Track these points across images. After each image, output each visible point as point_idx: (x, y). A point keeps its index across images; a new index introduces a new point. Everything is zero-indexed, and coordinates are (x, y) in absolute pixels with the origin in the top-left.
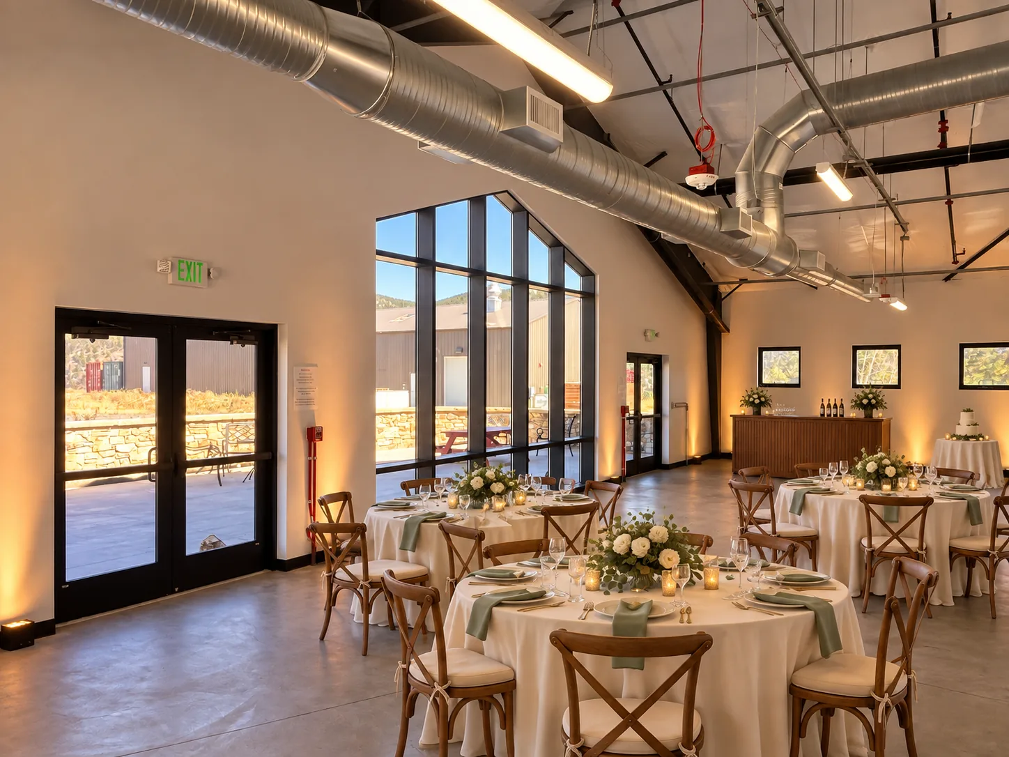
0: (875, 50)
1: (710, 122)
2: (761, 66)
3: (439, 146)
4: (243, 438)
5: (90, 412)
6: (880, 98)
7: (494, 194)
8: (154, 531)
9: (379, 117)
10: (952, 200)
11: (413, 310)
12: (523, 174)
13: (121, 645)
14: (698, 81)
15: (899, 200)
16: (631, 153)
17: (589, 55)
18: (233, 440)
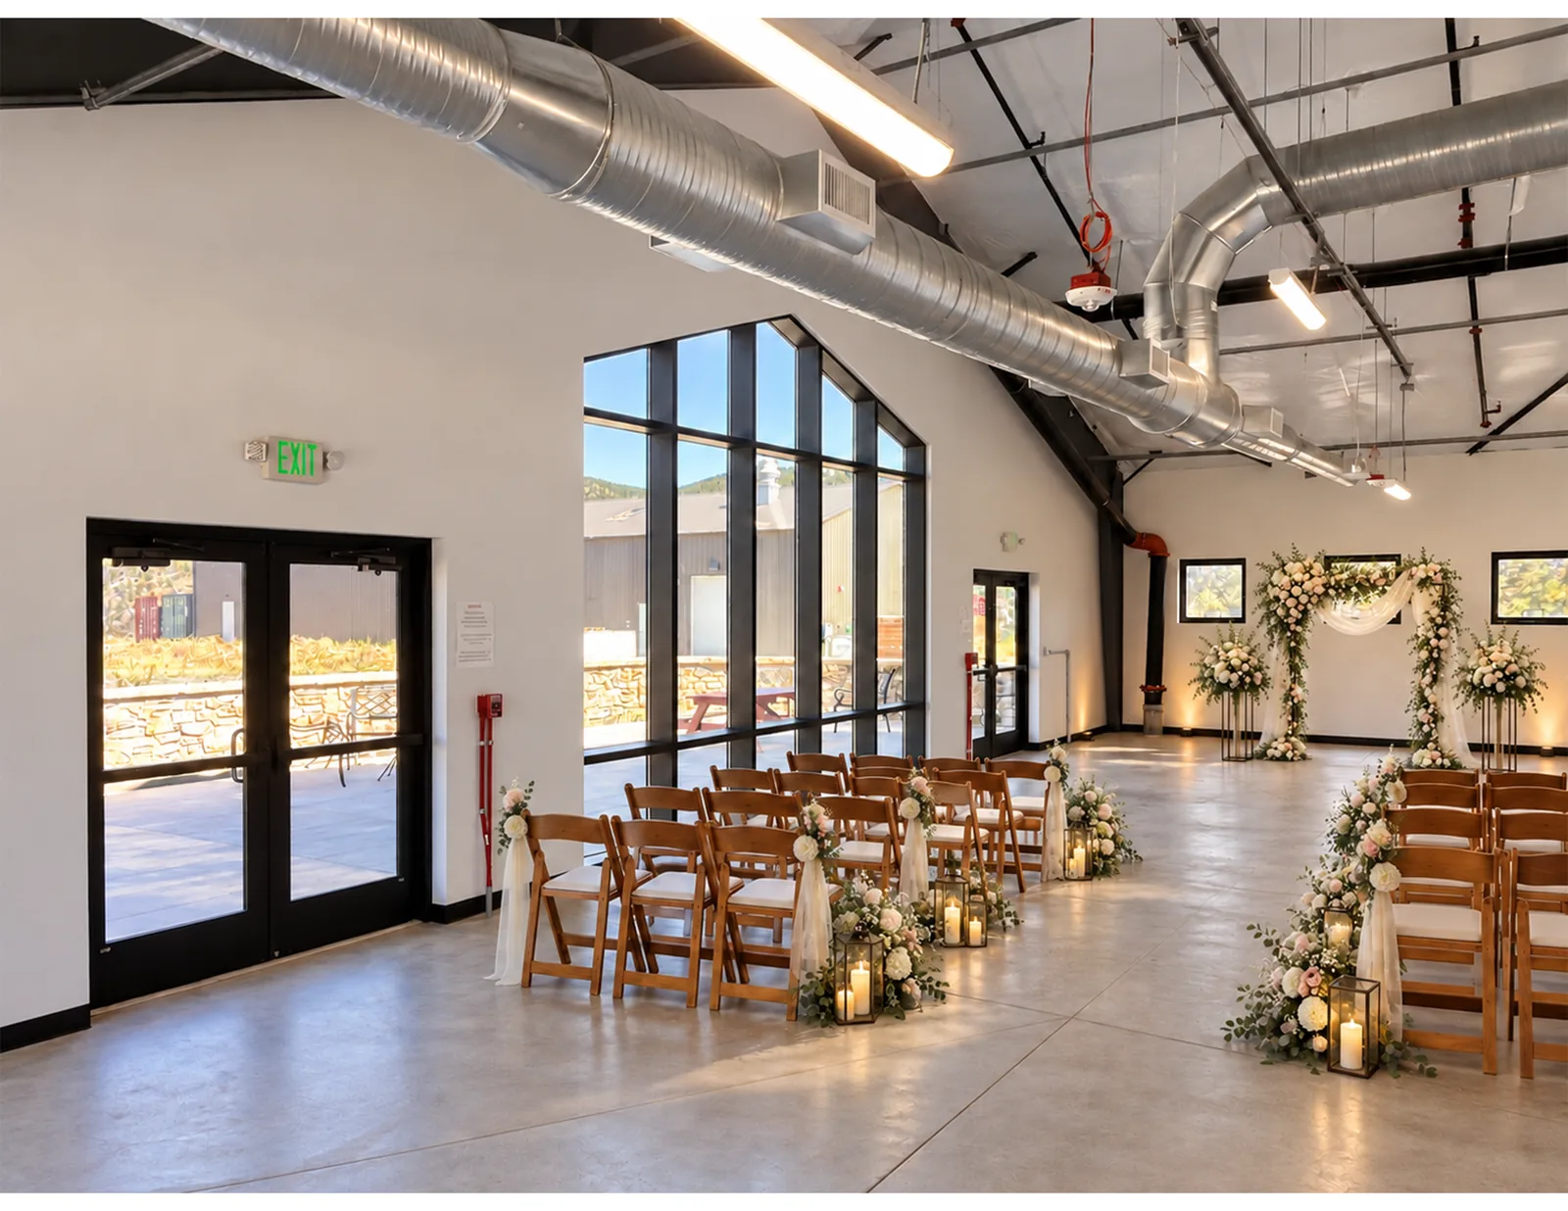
0: (1361, 94)
1: (1105, 208)
2: (1183, 120)
3: (684, 243)
4: (378, 711)
5: (140, 673)
6: (1369, 168)
7: (769, 320)
8: (242, 859)
9: (589, 197)
10: (1480, 327)
11: (641, 502)
12: (814, 288)
13: (189, 1041)
14: (1085, 141)
15: (1399, 328)
16: (981, 254)
17: (916, 102)
18: (364, 714)
